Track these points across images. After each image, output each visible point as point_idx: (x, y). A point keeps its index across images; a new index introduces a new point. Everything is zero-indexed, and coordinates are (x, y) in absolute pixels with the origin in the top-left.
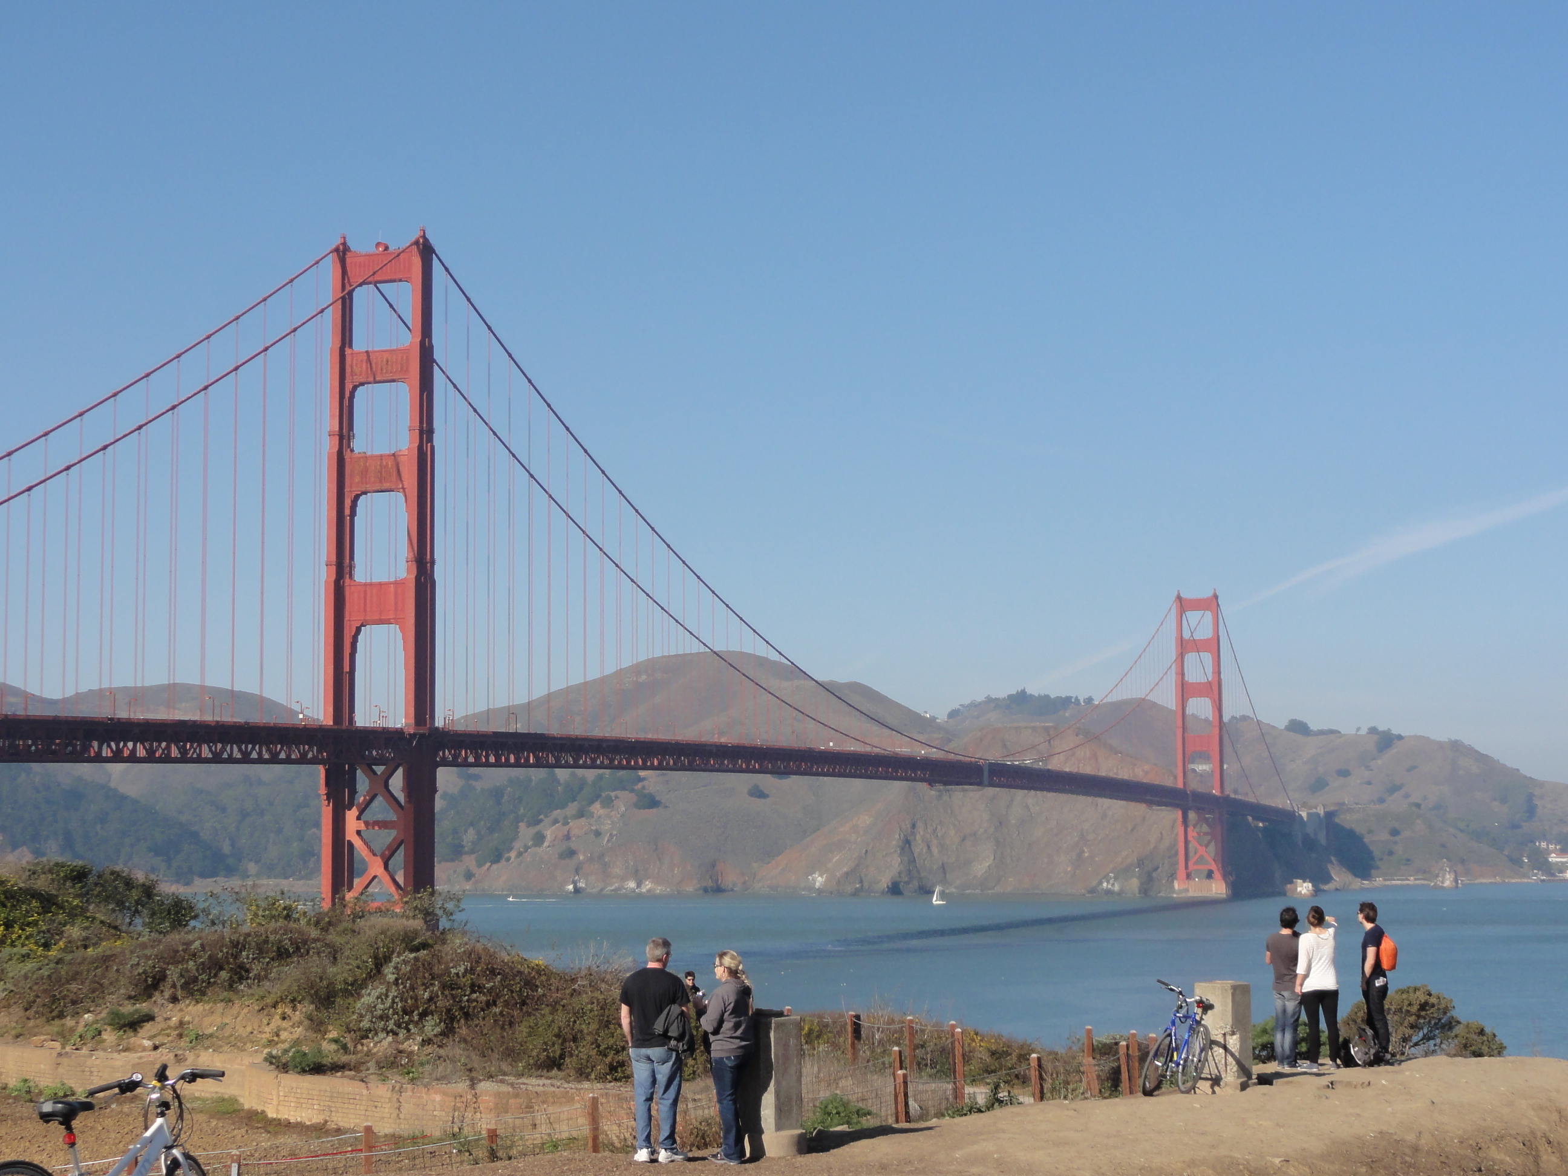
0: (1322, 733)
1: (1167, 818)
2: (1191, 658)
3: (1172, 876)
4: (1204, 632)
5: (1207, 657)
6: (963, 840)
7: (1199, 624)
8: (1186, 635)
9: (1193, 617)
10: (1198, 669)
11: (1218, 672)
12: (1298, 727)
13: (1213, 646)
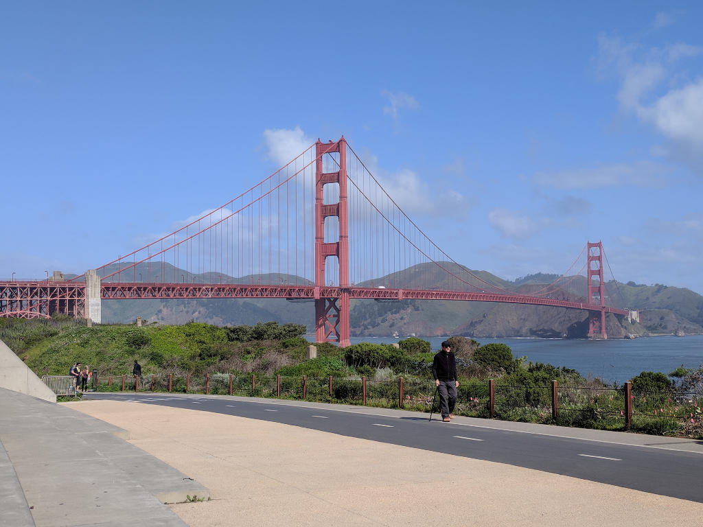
0: (639, 286)
2: (592, 262)
3: (588, 333)
4: (597, 254)
5: (598, 262)
7: (595, 251)
8: (591, 255)
9: (593, 249)
10: (595, 265)
11: (601, 267)
12: (631, 284)
13: (599, 258)
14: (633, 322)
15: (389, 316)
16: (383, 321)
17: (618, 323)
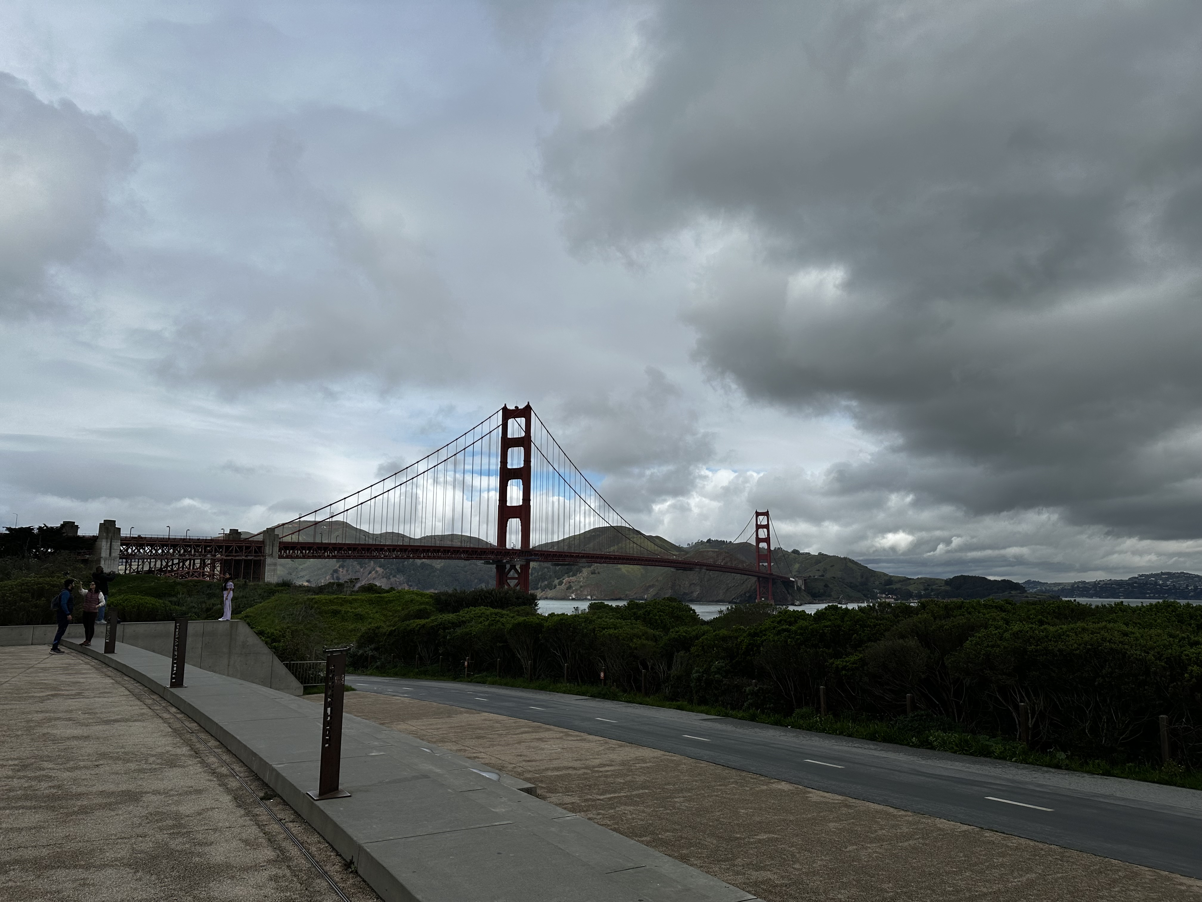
0: (802, 554)
1: (754, 579)
2: (760, 530)
3: (756, 598)
4: (765, 523)
5: (765, 530)
6: (691, 585)
7: (762, 520)
8: (759, 523)
9: (761, 517)
10: (763, 533)
11: (768, 534)
12: (795, 552)
13: (767, 527)
14: (799, 589)
15: (566, 580)
16: (560, 583)
17: (784, 590)
